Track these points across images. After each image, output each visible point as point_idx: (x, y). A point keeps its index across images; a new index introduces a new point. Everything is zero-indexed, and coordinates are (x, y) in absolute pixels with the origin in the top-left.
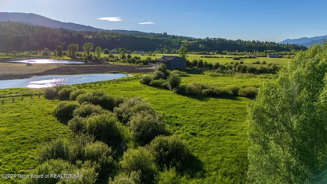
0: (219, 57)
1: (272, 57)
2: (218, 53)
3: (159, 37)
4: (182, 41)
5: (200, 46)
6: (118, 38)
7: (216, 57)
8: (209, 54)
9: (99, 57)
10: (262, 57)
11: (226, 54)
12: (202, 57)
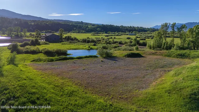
1: (131, 35)
2: (105, 33)
4: (89, 26)
5: (98, 29)
7: (98, 35)
8: (100, 34)
9: (25, 34)
10: (126, 35)
11: (109, 33)
12: (91, 35)
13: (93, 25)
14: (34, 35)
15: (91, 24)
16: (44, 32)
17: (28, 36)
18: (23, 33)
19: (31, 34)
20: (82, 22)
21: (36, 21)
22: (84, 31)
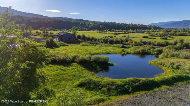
0: (107, 33)
1: (138, 33)
2: (109, 31)
3: (78, 21)
4: (91, 24)
5: (101, 26)
6: (52, 21)
7: (105, 33)
8: (104, 31)
9: (31, 32)
10: (133, 33)
11: (113, 31)
12: (97, 33)
13: (95, 22)
14: (40, 33)
15: (92, 22)
16: (48, 29)
17: (35, 34)
18: (28, 31)
19: (37, 32)
20: (82, 19)
21: (37, 18)
22: (86, 29)
